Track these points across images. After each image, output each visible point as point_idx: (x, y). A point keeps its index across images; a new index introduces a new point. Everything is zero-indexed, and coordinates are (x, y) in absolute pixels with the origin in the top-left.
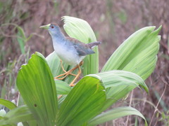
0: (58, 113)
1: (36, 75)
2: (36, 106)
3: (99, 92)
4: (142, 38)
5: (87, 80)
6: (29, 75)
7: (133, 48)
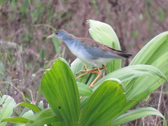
0: (81, 114)
1: (59, 79)
2: (60, 108)
3: (120, 94)
4: (162, 42)
5: (108, 83)
6: (53, 79)
7: (153, 52)
